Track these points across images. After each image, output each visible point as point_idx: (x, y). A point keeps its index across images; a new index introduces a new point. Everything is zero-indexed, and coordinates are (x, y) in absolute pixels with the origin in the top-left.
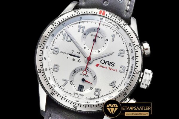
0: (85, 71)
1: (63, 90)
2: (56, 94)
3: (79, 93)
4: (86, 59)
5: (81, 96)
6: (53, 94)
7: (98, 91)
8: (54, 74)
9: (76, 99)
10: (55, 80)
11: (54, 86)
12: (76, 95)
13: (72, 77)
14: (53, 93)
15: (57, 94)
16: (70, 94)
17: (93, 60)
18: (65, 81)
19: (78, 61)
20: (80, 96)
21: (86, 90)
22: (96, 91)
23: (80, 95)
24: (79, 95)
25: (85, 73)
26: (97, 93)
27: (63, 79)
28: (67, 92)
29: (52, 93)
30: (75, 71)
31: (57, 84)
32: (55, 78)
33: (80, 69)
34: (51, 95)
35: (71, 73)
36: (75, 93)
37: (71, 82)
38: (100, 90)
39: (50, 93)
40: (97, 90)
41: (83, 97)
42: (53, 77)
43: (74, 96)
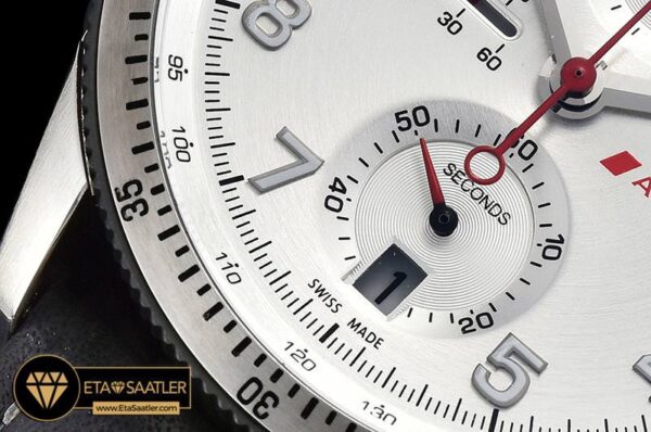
0: (497, 153)
1: (241, 215)
2: (162, 212)
3: (360, 306)
4: (549, 69)
5: (354, 341)
6: (133, 207)
7: (513, 363)
8: (239, 54)
9: (306, 340)
10: (215, 109)
11: (181, 150)
12: (318, 308)
13: (372, 156)
14: (146, 195)
15: (168, 221)
16: (278, 280)
17: (607, 109)
18: (291, 159)
19: (484, 54)
20: (345, 335)
21: (420, 314)
22: (499, 358)
23: (354, 324)
24: (342, 319)
25: (485, 165)
26: (499, 381)
27: (285, 130)
28: (258, 249)
29: (133, 189)
30: (412, 119)
31: (221, 146)
32: (227, 92)
33: (468, 127)
34: (119, 206)
35: (378, 120)
36: (321, 292)
37: (337, 186)
38: (538, 372)
39: (115, 181)
40: (514, 352)
41: (371, 356)
42: (214, 75)
43: (301, 309)
